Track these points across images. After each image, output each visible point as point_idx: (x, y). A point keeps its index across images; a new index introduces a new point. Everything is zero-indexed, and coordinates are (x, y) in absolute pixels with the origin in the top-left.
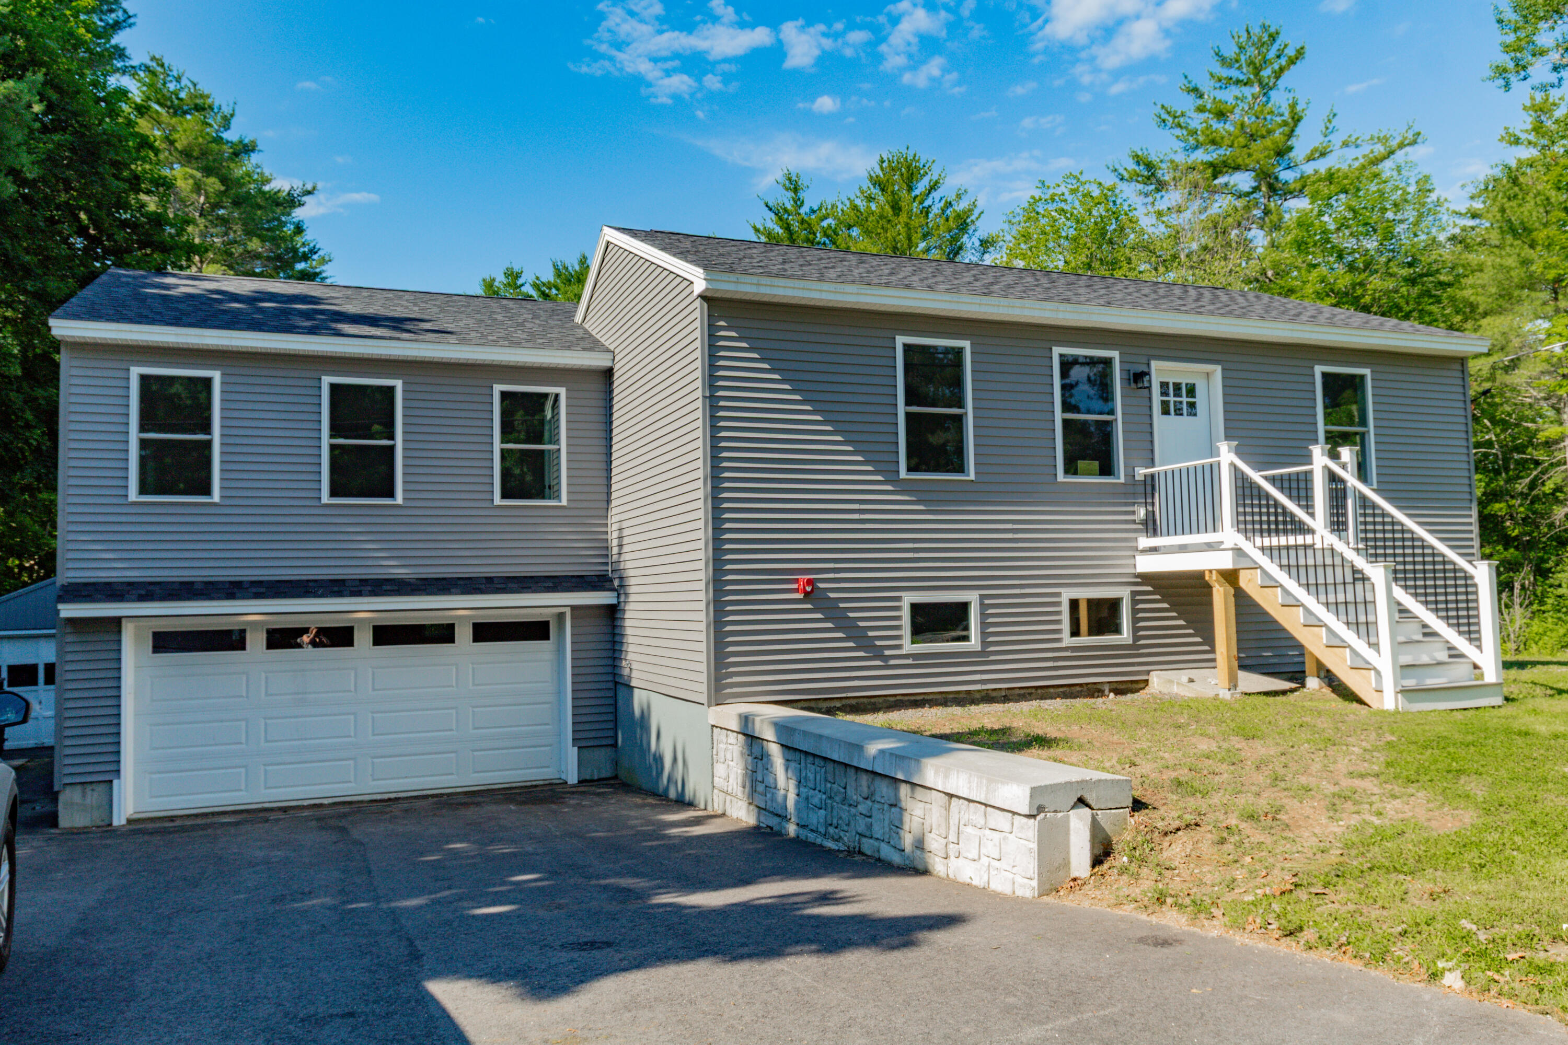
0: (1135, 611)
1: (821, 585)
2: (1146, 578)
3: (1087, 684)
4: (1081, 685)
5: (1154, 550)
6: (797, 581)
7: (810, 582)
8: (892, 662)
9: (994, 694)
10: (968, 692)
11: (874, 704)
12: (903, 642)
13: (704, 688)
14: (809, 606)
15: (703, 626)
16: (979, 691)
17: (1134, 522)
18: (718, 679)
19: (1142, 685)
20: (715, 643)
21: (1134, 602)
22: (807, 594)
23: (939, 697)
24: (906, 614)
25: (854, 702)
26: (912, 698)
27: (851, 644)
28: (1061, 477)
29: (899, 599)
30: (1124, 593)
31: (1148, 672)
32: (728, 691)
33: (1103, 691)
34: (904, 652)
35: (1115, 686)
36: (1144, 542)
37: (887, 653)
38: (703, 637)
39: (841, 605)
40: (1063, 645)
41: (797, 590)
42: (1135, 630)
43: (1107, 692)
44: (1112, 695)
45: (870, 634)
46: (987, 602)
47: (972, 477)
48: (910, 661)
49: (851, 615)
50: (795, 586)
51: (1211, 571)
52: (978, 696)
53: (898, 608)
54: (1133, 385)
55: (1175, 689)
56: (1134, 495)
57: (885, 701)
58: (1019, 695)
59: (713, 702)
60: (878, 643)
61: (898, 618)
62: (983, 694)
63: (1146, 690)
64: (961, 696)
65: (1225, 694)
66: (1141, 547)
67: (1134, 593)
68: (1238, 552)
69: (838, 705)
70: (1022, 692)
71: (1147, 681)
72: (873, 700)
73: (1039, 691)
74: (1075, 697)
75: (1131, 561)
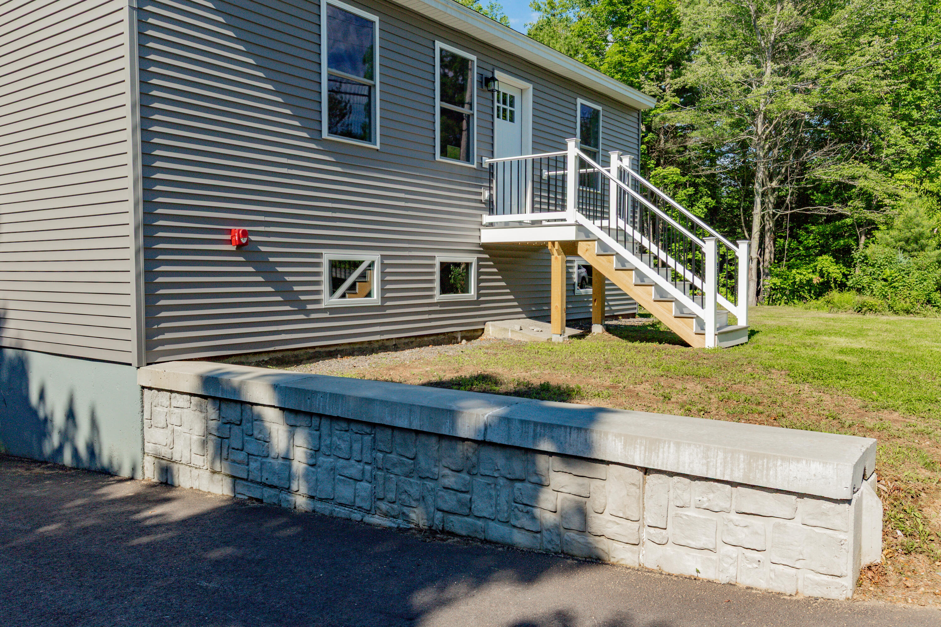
0: (479, 274)
1: (253, 238)
2: (487, 248)
3: (448, 333)
4: (443, 334)
5: (491, 225)
6: (230, 232)
7: (245, 233)
8: (313, 316)
9: (388, 343)
10: (370, 342)
11: (296, 356)
12: (322, 297)
13: (133, 346)
14: (241, 259)
15: (131, 277)
16: (377, 341)
17: (481, 201)
18: (149, 336)
19: (480, 333)
20: (146, 295)
21: (479, 267)
22: (240, 246)
23: (348, 347)
24: (325, 269)
25: (279, 355)
26: (328, 349)
27: (279, 299)
28: (438, 158)
29: (319, 255)
30: (472, 259)
31: (484, 323)
32: (160, 348)
33: (457, 338)
34: (323, 306)
35: (464, 333)
36: (487, 218)
37: (309, 307)
38: (131, 289)
39: (271, 259)
40: (435, 300)
41: (229, 242)
42: (479, 288)
43: (459, 340)
44: (464, 341)
45: (296, 288)
46: (386, 262)
47: (378, 147)
48: (327, 315)
49: (280, 269)
50: (228, 237)
51: (553, 243)
52: (376, 345)
53: (318, 265)
54: (484, 88)
55: (510, 335)
56: (481, 179)
57: (306, 353)
58: (405, 344)
59: (144, 363)
60: (302, 298)
61: (318, 274)
62: (380, 343)
63: (483, 337)
64: (365, 346)
65: (556, 338)
66: (484, 223)
67: (479, 259)
68: (580, 227)
69: (266, 359)
70: (406, 341)
71: (483, 329)
72: (296, 353)
73: (418, 340)
74: (440, 344)
75: (477, 234)
